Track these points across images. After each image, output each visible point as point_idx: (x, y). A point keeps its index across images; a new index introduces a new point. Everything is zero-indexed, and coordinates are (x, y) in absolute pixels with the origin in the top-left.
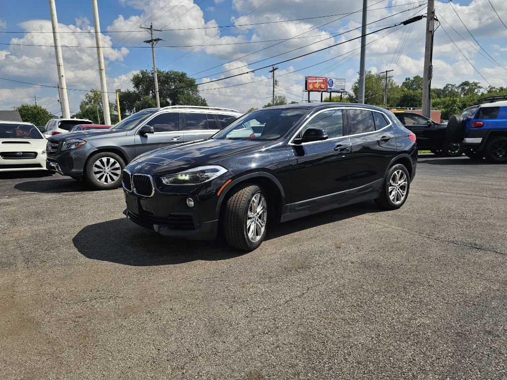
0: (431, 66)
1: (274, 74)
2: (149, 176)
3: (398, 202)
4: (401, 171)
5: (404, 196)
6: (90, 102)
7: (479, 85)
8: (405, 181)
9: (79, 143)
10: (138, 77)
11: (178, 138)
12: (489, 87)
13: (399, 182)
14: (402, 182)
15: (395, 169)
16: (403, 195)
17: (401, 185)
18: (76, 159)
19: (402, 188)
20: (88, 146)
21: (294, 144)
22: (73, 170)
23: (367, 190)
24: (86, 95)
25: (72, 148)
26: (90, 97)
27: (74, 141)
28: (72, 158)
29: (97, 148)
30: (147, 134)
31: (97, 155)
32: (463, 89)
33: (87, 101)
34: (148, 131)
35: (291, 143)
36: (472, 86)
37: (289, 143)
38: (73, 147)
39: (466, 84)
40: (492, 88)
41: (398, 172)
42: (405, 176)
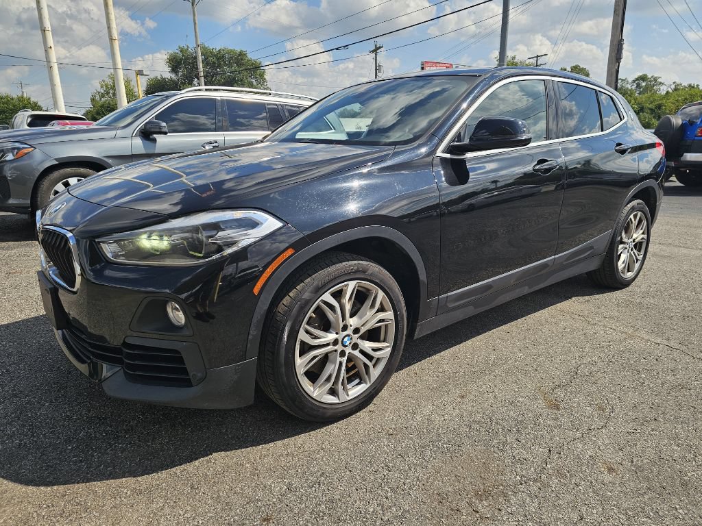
0: (622, 40)
1: (376, 55)
2: (69, 235)
3: (630, 275)
4: (639, 214)
5: (639, 262)
6: (108, 93)
7: (659, 80)
8: (643, 233)
9: (19, 149)
10: (175, 57)
11: (215, 144)
12: (674, 83)
13: (635, 236)
14: (638, 235)
15: (633, 209)
16: (637, 260)
17: (636, 241)
18: (13, 180)
19: (638, 246)
20: (38, 154)
21: (448, 156)
22: (11, 201)
23: (584, 253)
24: (100, 83)
25: (7, 158)
26: (106, 85)
27: (10, 145)
28: (5, 177)
29: (56, 160)
30: (155, 136)
31: (56, 174)
32: (638, 86)
33: (103, 92)
34: (158, 130)
35: (443, 152)
36: (650, 81)
37: (439, 153)
38: (10, 157)
39: (643, 78)
40: (678, 85)
41: (635, 216)
42: (646, 223)
